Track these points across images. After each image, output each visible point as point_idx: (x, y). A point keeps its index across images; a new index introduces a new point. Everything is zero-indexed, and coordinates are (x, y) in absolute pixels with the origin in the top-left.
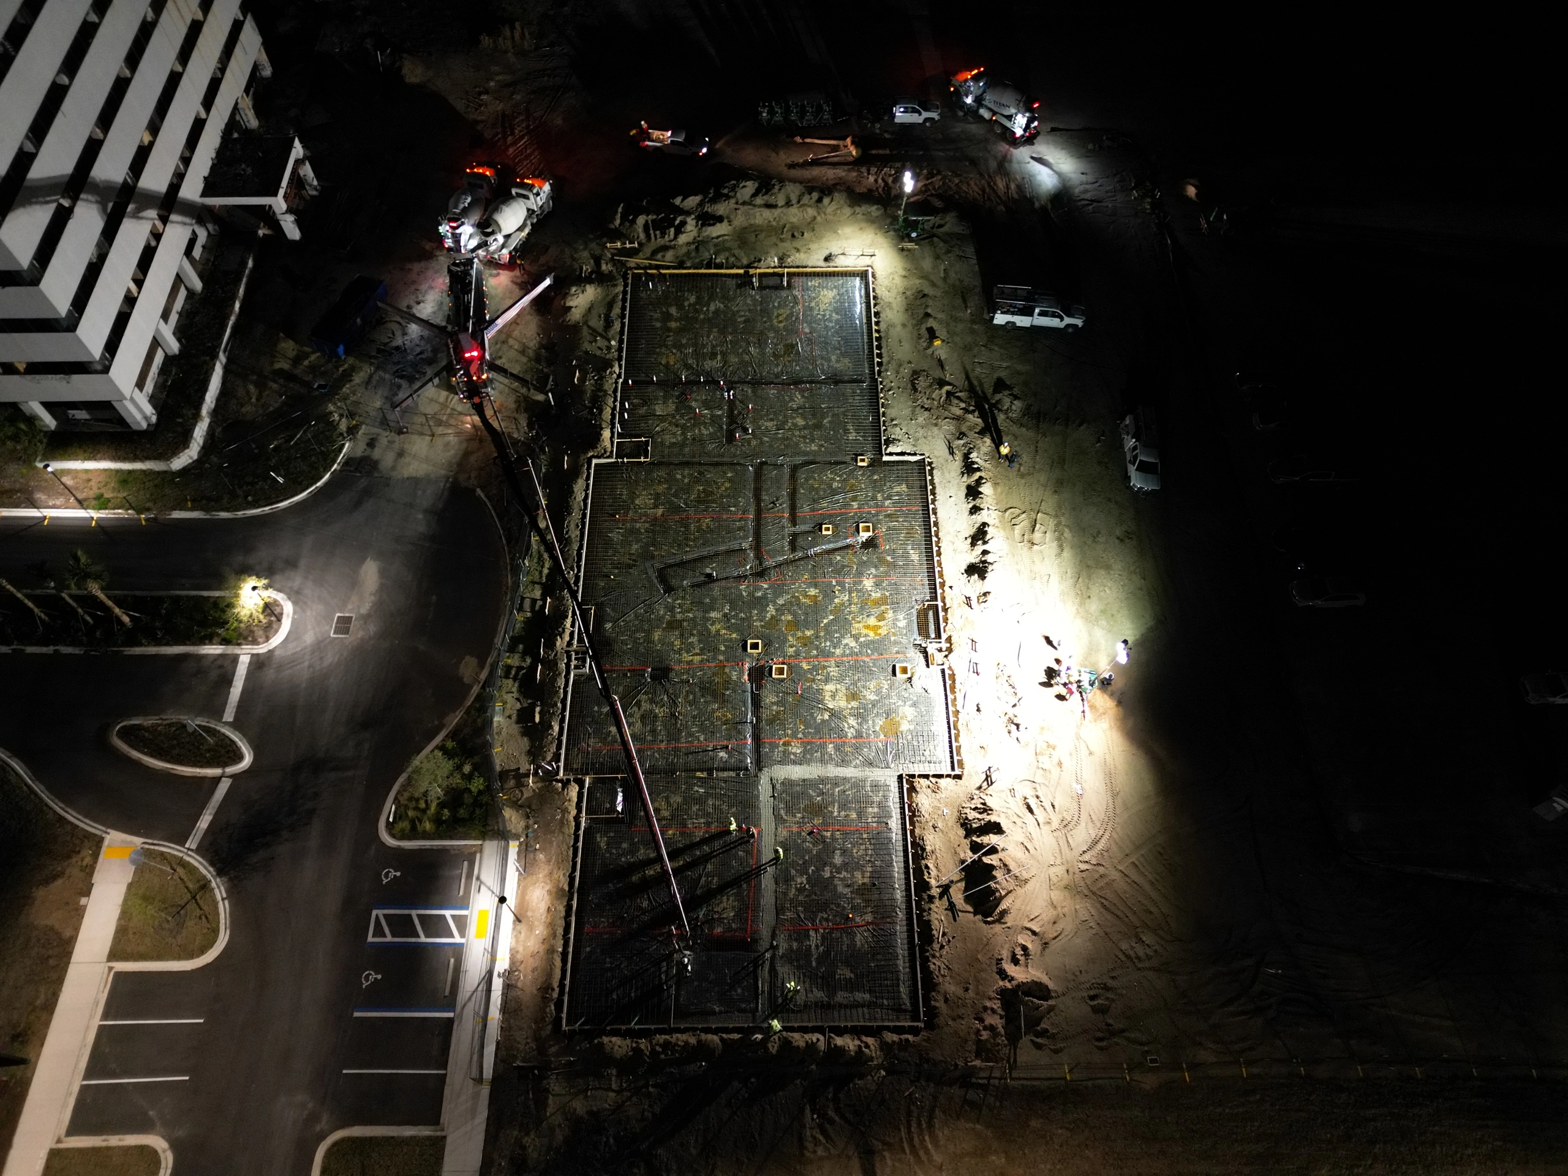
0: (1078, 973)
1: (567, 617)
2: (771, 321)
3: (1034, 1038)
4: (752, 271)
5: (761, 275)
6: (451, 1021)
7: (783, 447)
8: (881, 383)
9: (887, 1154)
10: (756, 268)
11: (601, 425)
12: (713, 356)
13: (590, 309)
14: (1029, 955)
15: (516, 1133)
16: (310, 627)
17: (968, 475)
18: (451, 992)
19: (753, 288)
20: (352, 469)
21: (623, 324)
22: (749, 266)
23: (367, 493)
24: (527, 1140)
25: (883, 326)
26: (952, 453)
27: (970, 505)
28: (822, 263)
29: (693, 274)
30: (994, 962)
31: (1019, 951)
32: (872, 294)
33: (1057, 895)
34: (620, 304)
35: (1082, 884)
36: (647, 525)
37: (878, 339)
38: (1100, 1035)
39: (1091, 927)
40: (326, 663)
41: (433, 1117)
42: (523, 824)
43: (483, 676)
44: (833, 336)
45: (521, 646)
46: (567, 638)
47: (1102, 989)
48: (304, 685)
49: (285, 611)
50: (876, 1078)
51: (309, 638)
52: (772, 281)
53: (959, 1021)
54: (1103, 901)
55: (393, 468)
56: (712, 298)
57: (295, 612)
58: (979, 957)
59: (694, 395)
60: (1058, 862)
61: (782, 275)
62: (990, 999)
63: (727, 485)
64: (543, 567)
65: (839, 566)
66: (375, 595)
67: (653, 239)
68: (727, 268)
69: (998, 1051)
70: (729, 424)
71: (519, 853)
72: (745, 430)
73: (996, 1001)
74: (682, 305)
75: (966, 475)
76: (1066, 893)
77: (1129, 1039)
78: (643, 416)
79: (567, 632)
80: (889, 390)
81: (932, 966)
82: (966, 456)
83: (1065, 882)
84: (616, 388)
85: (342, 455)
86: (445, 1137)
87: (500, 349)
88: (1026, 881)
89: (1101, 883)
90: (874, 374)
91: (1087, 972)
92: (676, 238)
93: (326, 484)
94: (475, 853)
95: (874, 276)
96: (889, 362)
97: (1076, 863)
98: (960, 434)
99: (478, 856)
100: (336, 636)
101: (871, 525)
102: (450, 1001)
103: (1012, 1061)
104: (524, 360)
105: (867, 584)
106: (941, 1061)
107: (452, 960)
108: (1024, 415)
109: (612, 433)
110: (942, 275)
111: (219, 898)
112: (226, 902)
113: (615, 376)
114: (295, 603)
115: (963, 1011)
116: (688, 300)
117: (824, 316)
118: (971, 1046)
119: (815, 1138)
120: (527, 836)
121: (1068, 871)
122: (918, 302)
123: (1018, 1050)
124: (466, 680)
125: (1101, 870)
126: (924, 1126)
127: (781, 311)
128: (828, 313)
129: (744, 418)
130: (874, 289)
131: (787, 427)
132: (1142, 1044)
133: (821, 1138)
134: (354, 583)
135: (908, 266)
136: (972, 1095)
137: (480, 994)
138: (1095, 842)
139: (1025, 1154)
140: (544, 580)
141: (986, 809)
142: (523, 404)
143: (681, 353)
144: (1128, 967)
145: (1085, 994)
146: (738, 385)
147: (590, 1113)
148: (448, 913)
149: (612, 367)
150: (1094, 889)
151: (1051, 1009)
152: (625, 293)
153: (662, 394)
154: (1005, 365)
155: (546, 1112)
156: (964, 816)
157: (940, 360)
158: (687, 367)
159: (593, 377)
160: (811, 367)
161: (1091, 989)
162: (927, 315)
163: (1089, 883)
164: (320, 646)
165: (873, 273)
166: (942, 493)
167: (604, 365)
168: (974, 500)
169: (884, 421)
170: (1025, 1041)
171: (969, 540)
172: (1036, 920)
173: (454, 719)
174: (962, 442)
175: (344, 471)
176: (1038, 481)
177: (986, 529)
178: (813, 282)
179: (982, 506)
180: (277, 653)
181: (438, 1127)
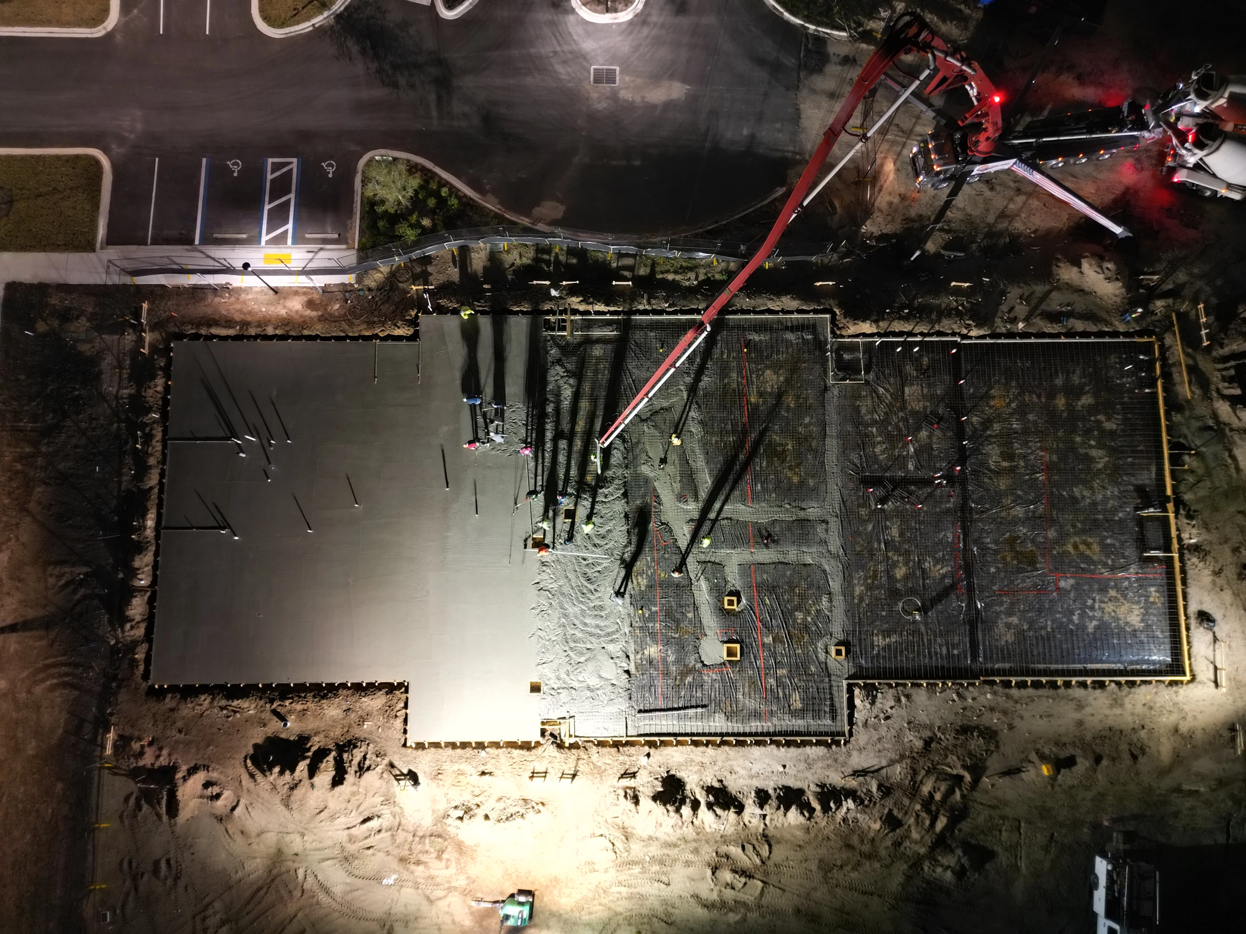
0: (192, 851)
1: (607, 305)
2: (1076, 534)
3: (134, 796)
4: (1170, 506)
5: (1164, 522)
6: (190, 241)
7: (858, 549)
8: (973, 685)
9: (44, 642)
10: (1177, 513)
11: (883, 319)
12: (1008, 456)
13: (1080, 291)
14: (211, 800)
15: (90, 310)
16: (602, 43)
17: (819, 793)
18: (216, 239)
19: (1137, 509)
20: (810, 46)
21: (1058, 335)
22: (1179, 503)
23: (776, 68)
24: (83, 321)
25: (1079, 692)
26: (856, 773)
27: (771, 792)
28: (1193, 608)
29: (1160, 425)
30: (206, 763)
31: (215, 790)
32: (1138, 679)
33: (271, 838)
34: (1094, 329)
35: (283, 869)
36: (734, 386)
37: (1054, 685)
38: (134, 864)
39: (237, 872)
40: (560, 69)
41: (112, 240)
42: (373, 285)
43: (541, 227)
44: (1053, 621)
45: (575, 261)
46: (582, 308)
47: (176, 874)
48: (533, 51)
49: (619, 14)
50: (108, 635)
51: (588, 45)
52: (1153, 533)
53: (152, 721)
54: (264, 890)
55: (814, 91)
56: (1113, 451)
57: (619, 24)
58: (211, 748)
59: (938, 433)
60: (308, 845)
61: (1167, 548)
62: (170, 755)
63: (795, 479)
64: (676, 272)
65: (678, 616)
66: (643, 101)
67: (1220, 366)
68: (1172, 472)
69: (123, 758)
70: (892, 480)
71: (343, 284)
72: (883, 501)
73: (167, 761)
74: (1098, 412)
75: (819, 790)
76: (272, 851)
77: (128, 894)
78: (900, 371)
79: (589, 308)
80: (959, 695)
81: (203, 697)
82: (851, 793)
83: (285, 850)
84: (946, 335)
85: (829, 31)
86: (94, 251)
87: (1007, 187)
88: (287, 806)
89: (284, 892)
90: (987, 675)
91: (193, 861)
92: (1224, 397)
93: (787, 23)
94: (347, 243)
95: (1172, 684)
96: (1008, 696)
97: (305, 865)
98: (886, 787)
99: (344, 247)
100: (592, 71)
101: (738, 658)
102: (209, 240)
103: (116, 771)
104: (991, 219)
105: (652, 650)
106: (117, 700)
107: (244, 236)
108: (928, 882)
109: (872, 335)
110: (1186, 787)
111: (314, 21)
112: (311, 28)
113: (965, 331)
114: (631, 23)
115: (160, 727)
116: (1109, 420)
117: (1092, 608)
118: (128, 732)
119: (63, 575)
120: (359, 290)
121: (297, 855)
122: (1124, 747)
123: (124, 778)
124: (537, 211)
125: (297, 893)
126: (66, 679)
127: (1096, 548)
128: (1098, 614)
129: (903, 498)
130: (1150, 682)
131: (890, 554)
132: (123, 907)
133: (62, 582)
134: (656, 78)
135: (1199, 735)
136: (88, 728)
137: (211, 264)
138: (327, 891)
139: (33, 774)
140: (660, 276)
141: (362, 769)
142: (916, 225)
143: (1011, 414)
144: (195, 906)
145: (172, 856)
146: (958, 490)
147: (101, 373)
148: (290, 226)
149: (979, 326)
150: (276, 882)
151: (159, 816)
152: (1115, 334)
153: (939, 392)
154: (1023, 864)
155: (105, 334)
156: (359, 744)
157: (1018, 770)
158: (987, 423)
159: (962, 305)
160: (995, 588)
161: (177, 862)
162: (1098, 759)
163: (284, 877)
164: (581, 57)
165: (1182, 682)
166: (789, 755)
167: (982, 317)
168: (779, 797)
169: (905, 685)
170: (133, 787)
171: (716, 785)
172: (247, 814)
173: (491, 205)
174: (874, 789)
175: (807, 38)
176: (815, 889)
177: (732, 810)
178: (1155, 594)
179: (767, 807)
180: (571, 18)
181: (104, 245)
